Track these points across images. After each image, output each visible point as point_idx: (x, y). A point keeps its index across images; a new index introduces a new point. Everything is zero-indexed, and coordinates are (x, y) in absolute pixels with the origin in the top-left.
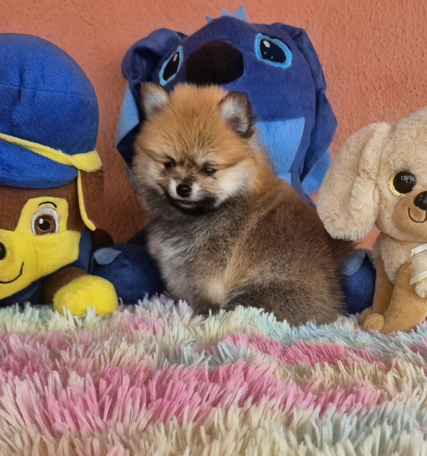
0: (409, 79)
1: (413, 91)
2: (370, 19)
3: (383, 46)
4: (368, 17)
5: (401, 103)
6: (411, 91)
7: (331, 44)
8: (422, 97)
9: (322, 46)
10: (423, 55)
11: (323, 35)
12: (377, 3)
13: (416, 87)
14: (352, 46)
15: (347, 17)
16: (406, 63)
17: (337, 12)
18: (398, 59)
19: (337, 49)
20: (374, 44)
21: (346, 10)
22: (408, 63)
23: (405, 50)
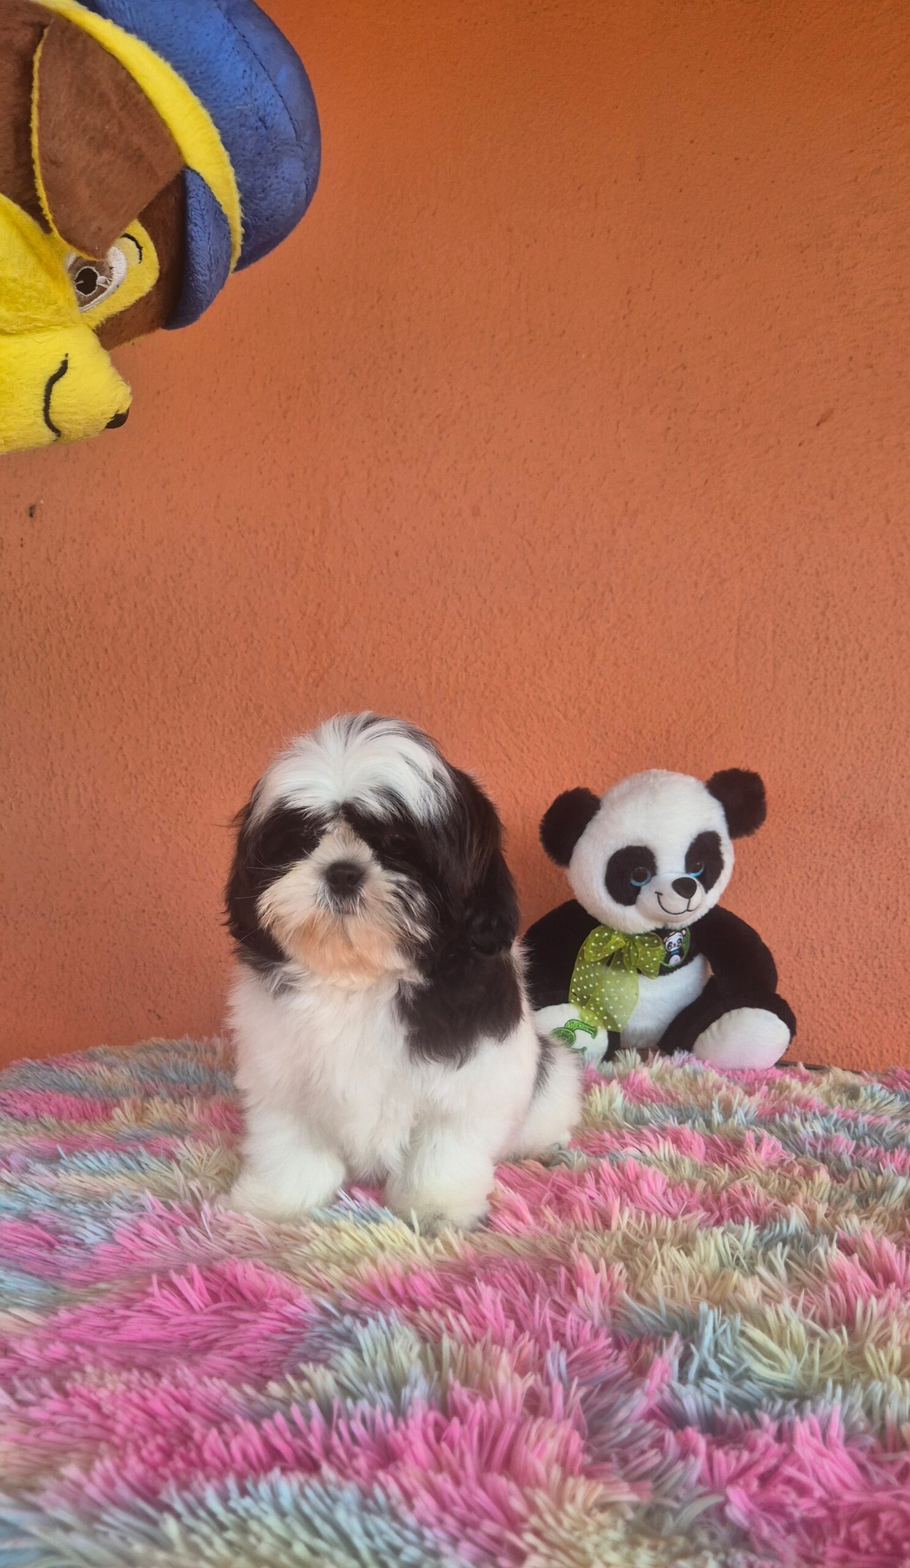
0: (788, 793)
1: (792, 805)
2: (742, 728)
3: (756, 757)
4: (740, 725)
5: (778, 819)
6: (790, 807)
7: (695, 755)
8: (803, 812)
9: (685, 757)
10: (805, 766)
11: (687, 746)
12: (750, 710)
13: (796, 801)
14: (720, 757)
15: (715, 726)
16: (784, 775)
17: (704, 721)
18: (774, 771)
19: (702, 760)
20: (746, 755)
21: (714, 718)
22: (787, 775)
23: (783, 760)
